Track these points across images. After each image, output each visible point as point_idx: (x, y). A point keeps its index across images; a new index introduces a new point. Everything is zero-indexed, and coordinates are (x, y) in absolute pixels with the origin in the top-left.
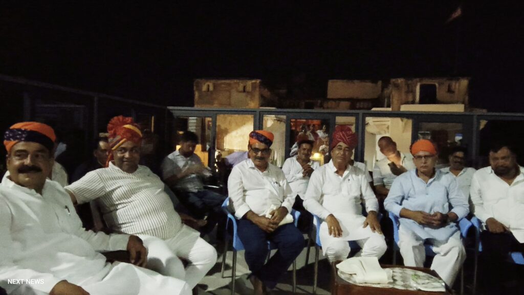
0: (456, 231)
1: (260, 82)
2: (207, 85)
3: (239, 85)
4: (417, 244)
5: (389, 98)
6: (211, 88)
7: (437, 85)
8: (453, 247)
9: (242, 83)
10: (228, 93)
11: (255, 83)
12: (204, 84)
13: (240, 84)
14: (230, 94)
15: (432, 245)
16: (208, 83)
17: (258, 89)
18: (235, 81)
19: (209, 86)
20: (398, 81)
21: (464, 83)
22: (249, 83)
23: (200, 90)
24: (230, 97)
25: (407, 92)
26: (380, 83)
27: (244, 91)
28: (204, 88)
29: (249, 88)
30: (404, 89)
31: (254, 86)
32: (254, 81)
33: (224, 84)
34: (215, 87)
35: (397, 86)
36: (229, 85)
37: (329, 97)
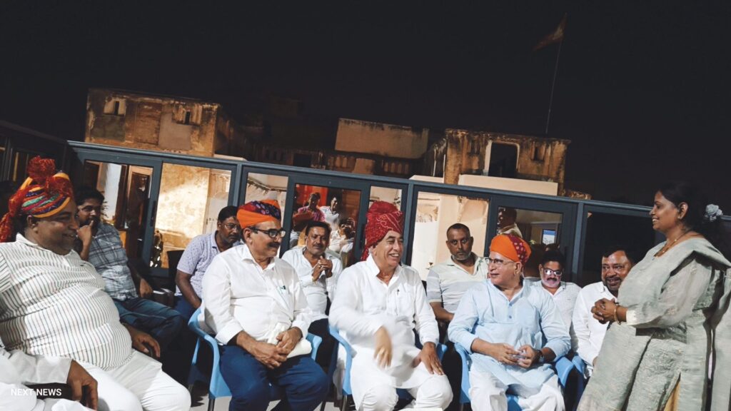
0: (552, 375)
1: (218, 109)
2: (115, 104)
3: (178, 109)
4: (497, 392)
5: (440, 160)
6: (122, 110)
7: (518, 146)
8: (548, 398)
9: (184, 106)
10: (156, 123)
11: (210, 109)
12: (110, 100)
13: (181, 106)
14: (159, 125)
15: (517, 395)
16: (118, 100)
17: (212, 121)
18: (172, 102)
19: (117, 104)
20: (457, 133)
21: (560, 148)
22: (198, 109)
23: (99, 111)
24: (158, 130)
25: (470, 154)
26: (425, 133)
27: (187, 122)
28: (108, 108)
29: (197, 118)
30: (466, 148)
31: (206, 115)
32: (206, 106)
33: (149, 104)
34: (130, 105)
35: (456, 143)
36: (159, 106)
37: (338, 148)
